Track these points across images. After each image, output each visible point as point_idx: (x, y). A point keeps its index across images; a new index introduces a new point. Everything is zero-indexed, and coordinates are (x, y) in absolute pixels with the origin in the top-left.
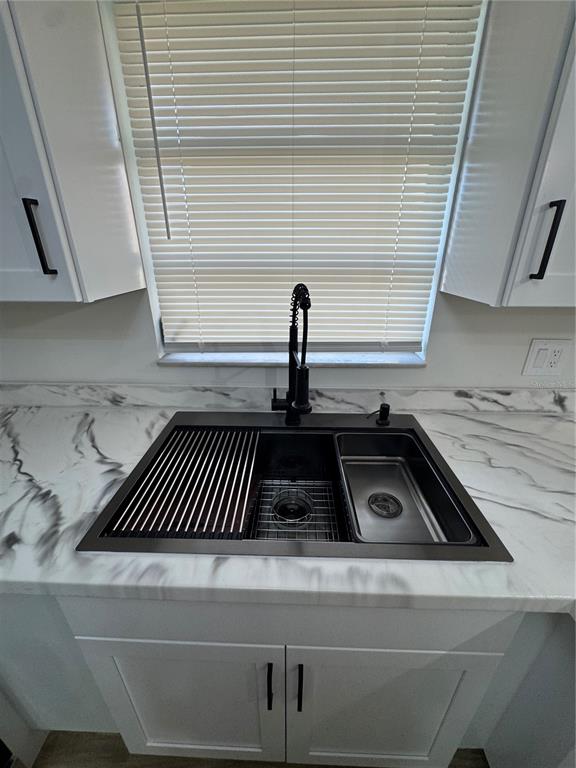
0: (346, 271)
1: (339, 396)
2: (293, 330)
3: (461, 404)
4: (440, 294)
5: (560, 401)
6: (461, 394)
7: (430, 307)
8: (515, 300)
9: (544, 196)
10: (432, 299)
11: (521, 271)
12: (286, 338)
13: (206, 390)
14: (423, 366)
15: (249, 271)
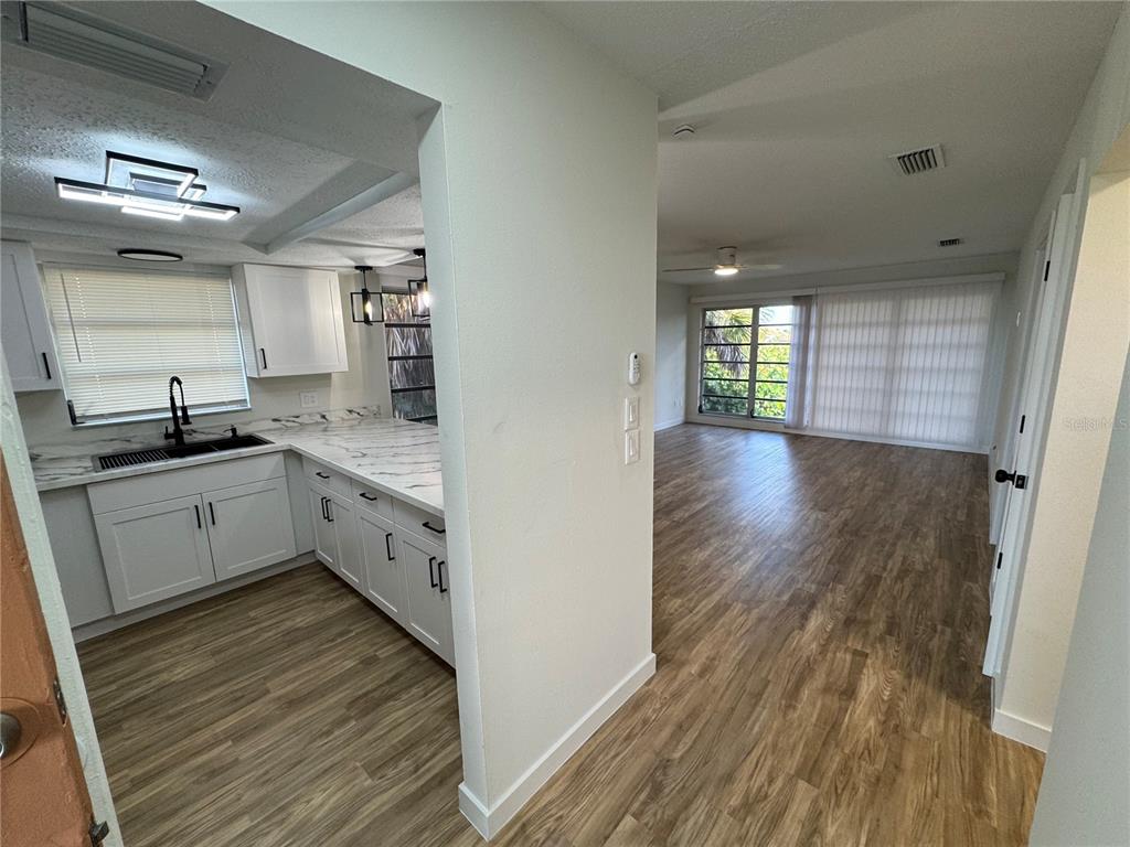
0: (197, 372)
1: (206, 431)
2: (172, 399)
3: (277, 425)
4: (248, 378)
5: (324, 417)
6: (275, 420)
7: (246, 383)
8: (262, 376)
9: (258, 348)
10: (245, 380)
11: (261, 368)
12: (169, 405)
13: (112, 440)
14: (250, 409)
15: (148, 375)
